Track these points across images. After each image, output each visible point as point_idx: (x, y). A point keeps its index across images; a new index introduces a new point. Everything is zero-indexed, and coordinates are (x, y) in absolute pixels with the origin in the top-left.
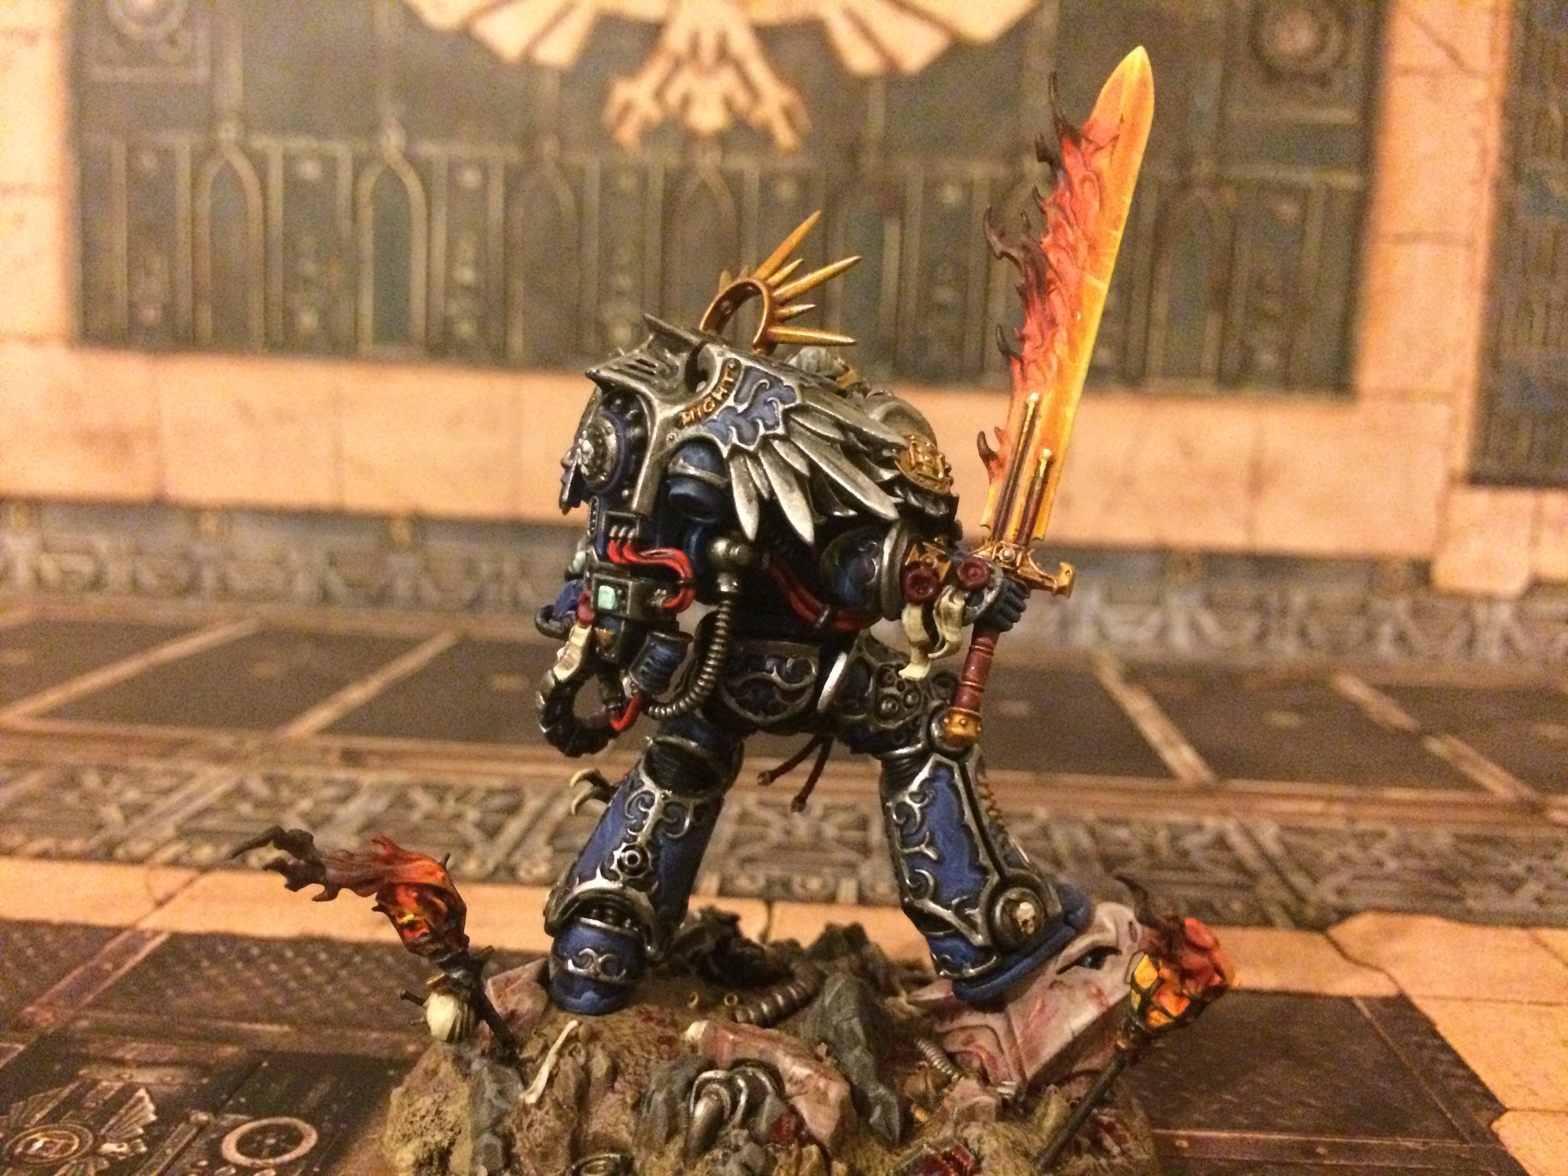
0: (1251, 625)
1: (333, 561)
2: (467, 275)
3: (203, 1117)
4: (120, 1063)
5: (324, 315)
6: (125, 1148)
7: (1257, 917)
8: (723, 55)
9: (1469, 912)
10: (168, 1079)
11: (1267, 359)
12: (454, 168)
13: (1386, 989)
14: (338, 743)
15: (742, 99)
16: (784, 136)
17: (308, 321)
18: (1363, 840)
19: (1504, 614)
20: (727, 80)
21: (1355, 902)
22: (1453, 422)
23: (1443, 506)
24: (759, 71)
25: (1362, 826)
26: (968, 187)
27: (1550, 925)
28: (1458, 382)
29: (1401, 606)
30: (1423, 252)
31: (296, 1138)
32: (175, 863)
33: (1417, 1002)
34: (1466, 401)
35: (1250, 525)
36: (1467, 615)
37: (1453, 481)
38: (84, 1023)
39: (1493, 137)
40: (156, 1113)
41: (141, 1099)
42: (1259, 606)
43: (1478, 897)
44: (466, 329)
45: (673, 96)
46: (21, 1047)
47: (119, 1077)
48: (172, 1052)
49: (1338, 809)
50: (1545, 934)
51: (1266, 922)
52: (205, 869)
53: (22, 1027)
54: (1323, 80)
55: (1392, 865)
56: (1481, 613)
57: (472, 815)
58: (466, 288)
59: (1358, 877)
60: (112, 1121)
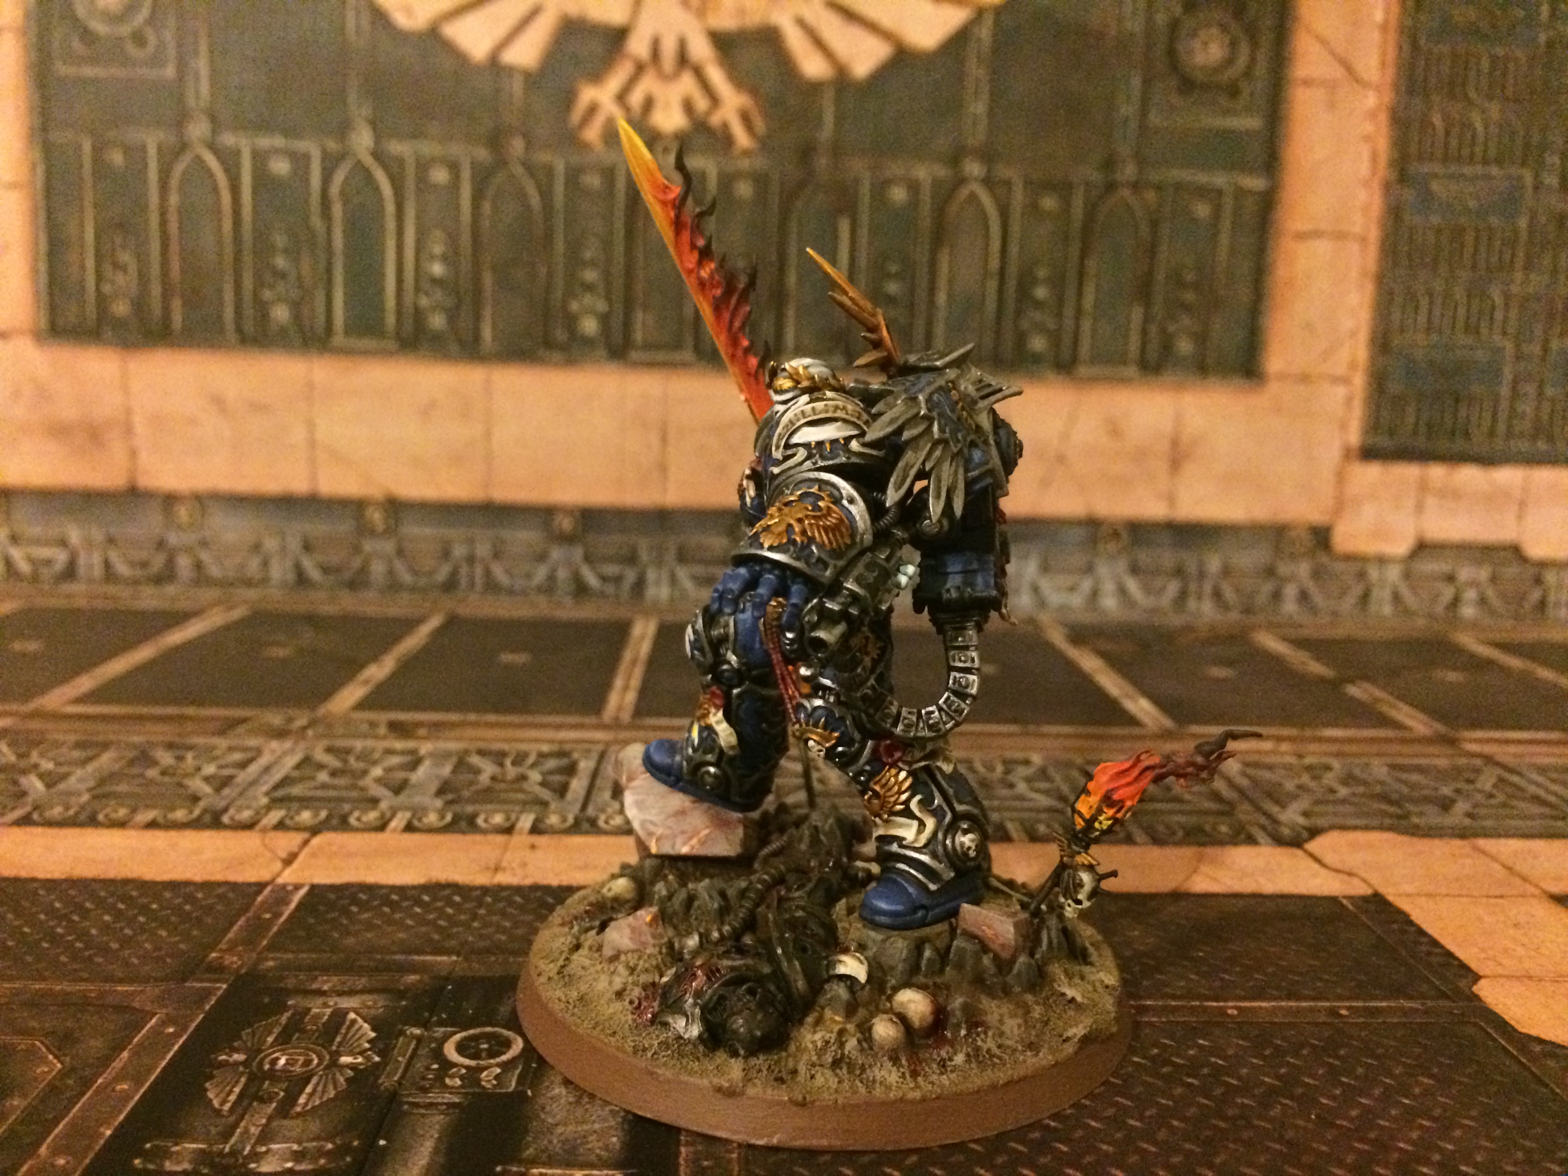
0: (1173, 588)
1: (307, 547)
2: (437, 269)
3: (417, 1031)
4: (321, 993)
5: (296, 307)
6: (360, 1060)
7: (1243, 836)
8: (683, 59)
9: (1417, 827)
10: (370, 1003)
11: (1185, 346)
12: (423, 166)
13: (1363, 890)
14: (383, 717)
15: (702, 104)
16: (742, 138)
17: (281, 314)
18: (1316, 771)
19: (1393, 573)
20: (687, 84)
21: (1320, 822)
22: (1349, 400)
23: (1341, 478)
24: (716, 75)
25: (1308, 761)
26: (914, 187)
27: (1486, 835)
28: (1352, 366)
29: (1303, 569)
30: (1322, 248)
31: (507, 1044)
32: (280, 826)
33: (1390, 898)
34: (1359, 380)
35: (1171, 500)
36: (1362, 575)
37: (1348, 454)
38: (271, 963)
39: (1383, 144)
40: (373, 1030)
41: (354, 1022)
42: (1179, 572)
43: (1421, 814)
44: (437, 321)
45: (636, 98)
46: (225, 986)
47: (326, 1005)
48: (362, 982)
49: (1285, 747)
50: (1481, 842)
51: (1251, 841)
52: (315, 831)
53: (217, 970)
54: (1233, 91)
55: (1343, 792)
56: (1373, 573)
57: (535, 776)
58: (436, 281)
59: (1317, 802)
60: (338, 1039)
